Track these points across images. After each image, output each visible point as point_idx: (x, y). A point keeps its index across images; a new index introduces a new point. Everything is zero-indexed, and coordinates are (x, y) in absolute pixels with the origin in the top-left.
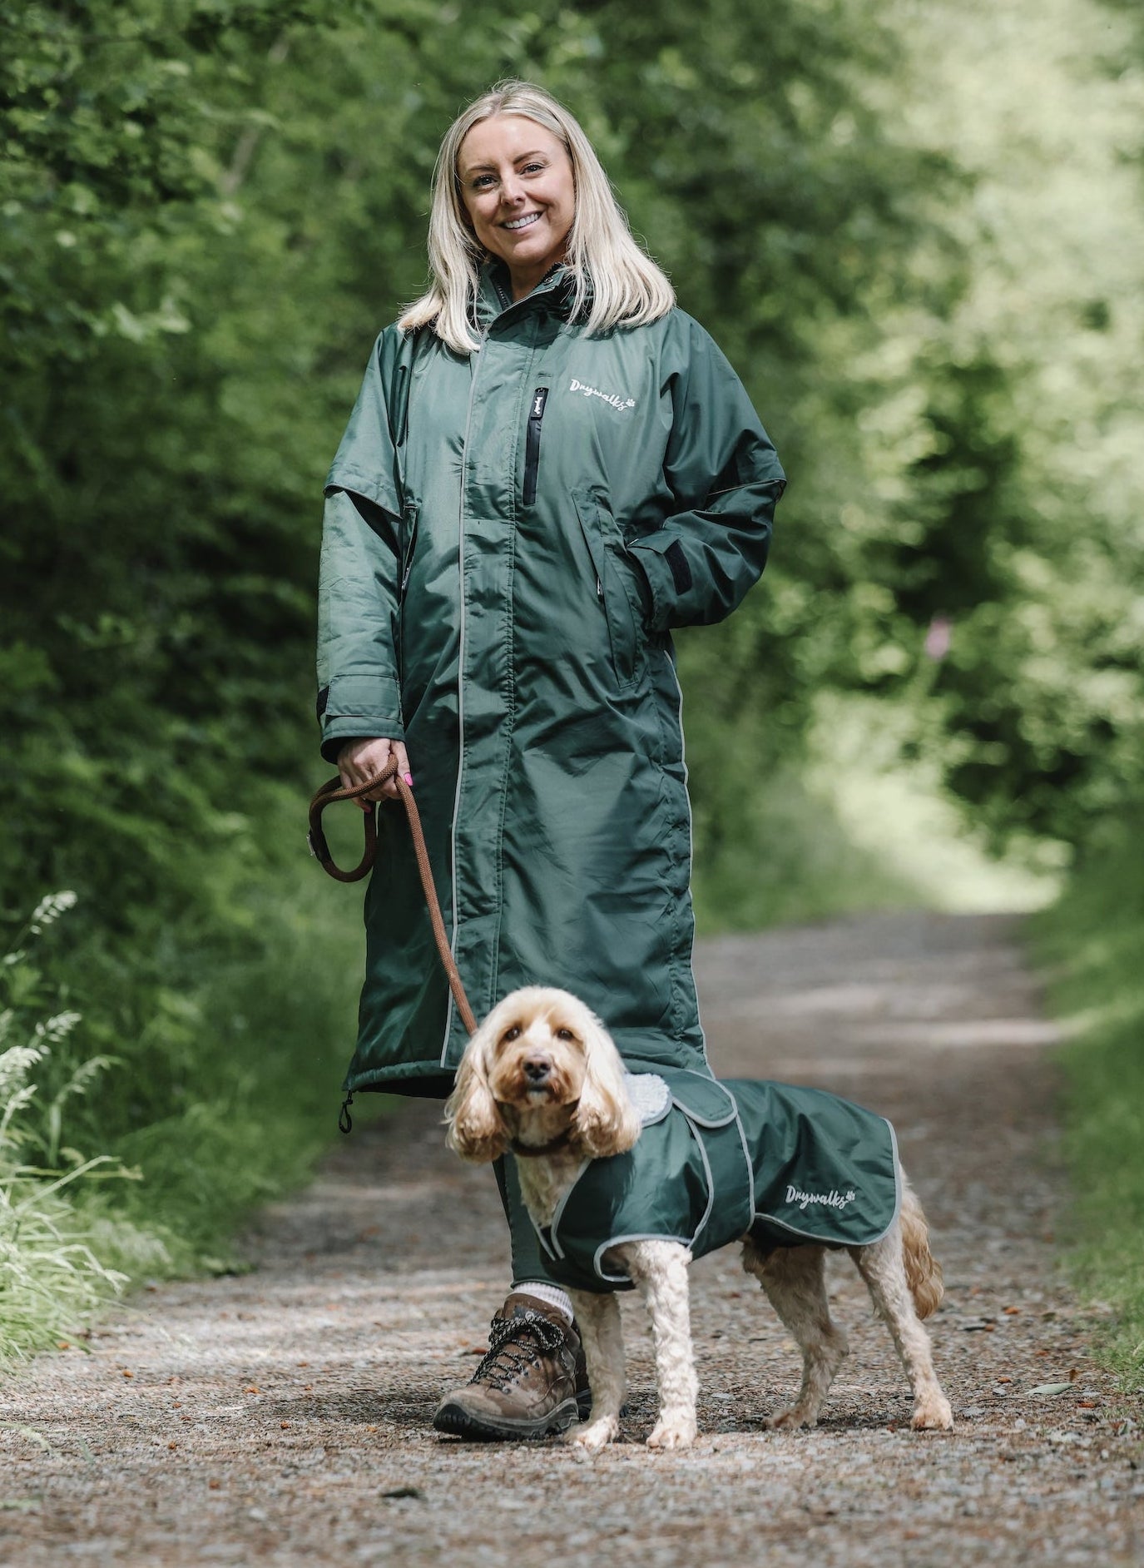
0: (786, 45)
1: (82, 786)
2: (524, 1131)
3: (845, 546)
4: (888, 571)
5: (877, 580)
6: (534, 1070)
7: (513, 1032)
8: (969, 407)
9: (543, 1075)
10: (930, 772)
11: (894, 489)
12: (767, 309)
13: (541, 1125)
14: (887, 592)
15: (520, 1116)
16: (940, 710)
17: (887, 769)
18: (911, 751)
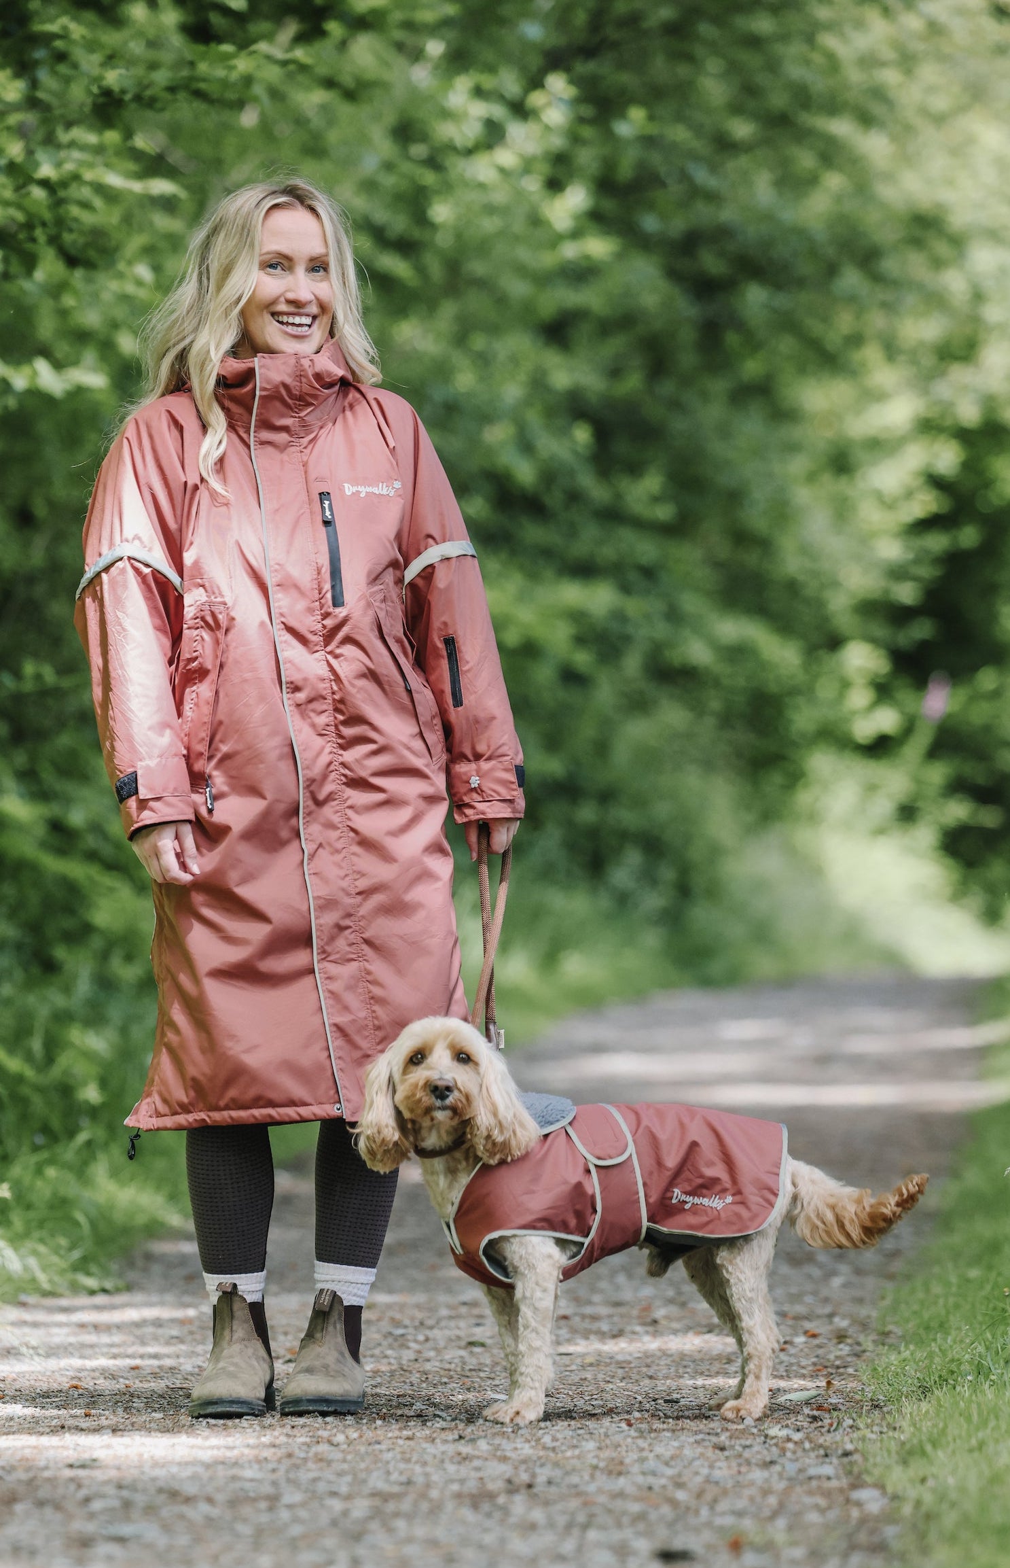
0: (778, 100)
1: (20, 827)
2: (423, 1140)
3: (839, 605)
4: (880, 630)
5: (873, 640)
6: (440, 1091)
7: (417, 1058)
8: (971, 466)
9: (448, 1096)
10: (925, 835)
11: (891, 550)
12: (752, 368)
13: (440, 1137)
14: (883, 652)
15: (420, 1128)
16: (938, 774)
17: (880, 831)
18: (907, 813)
